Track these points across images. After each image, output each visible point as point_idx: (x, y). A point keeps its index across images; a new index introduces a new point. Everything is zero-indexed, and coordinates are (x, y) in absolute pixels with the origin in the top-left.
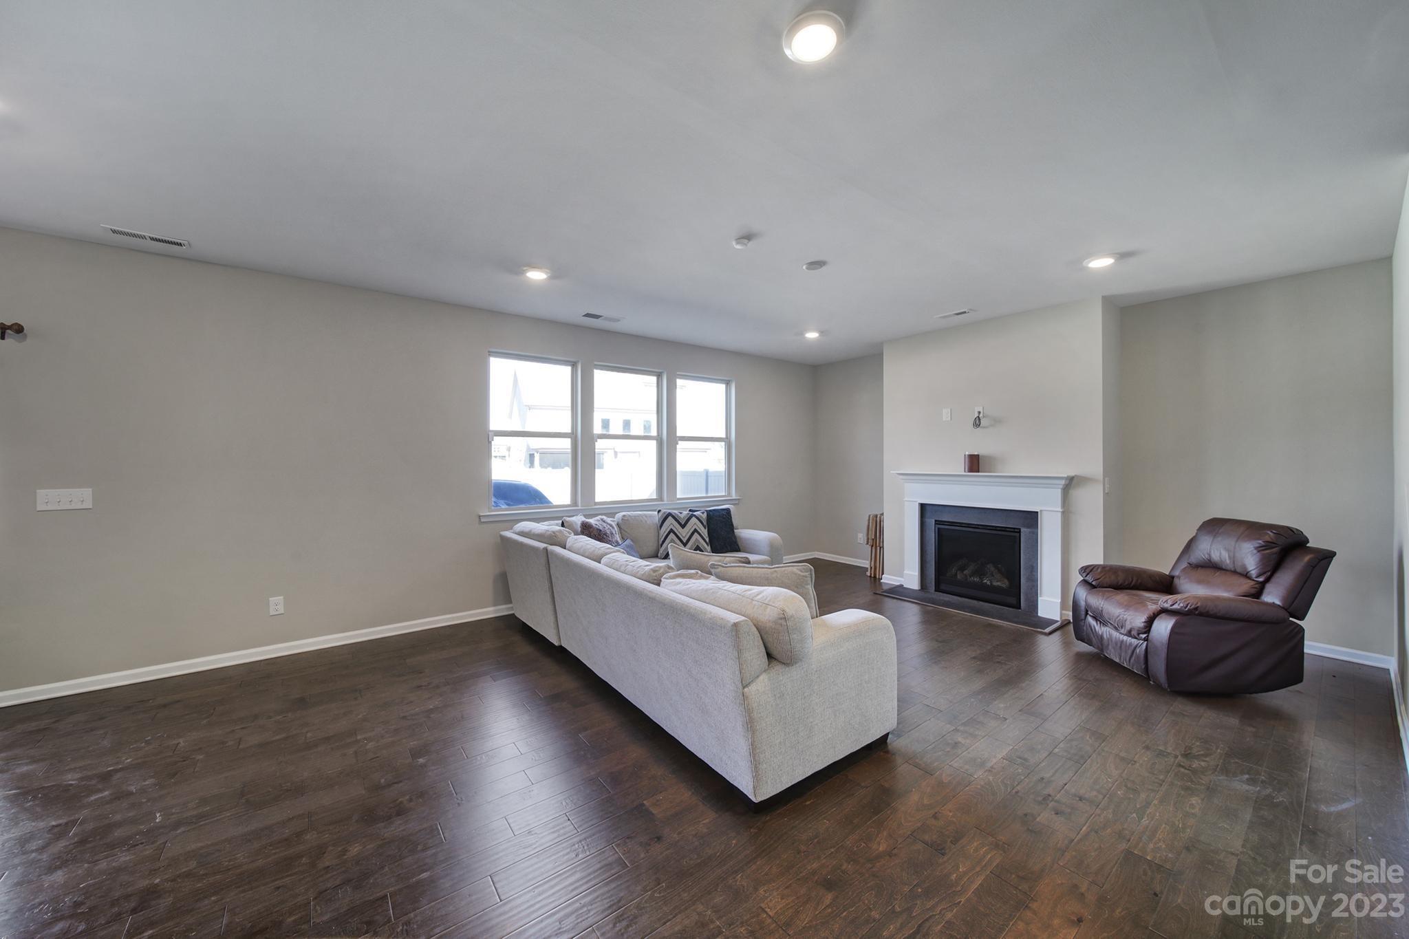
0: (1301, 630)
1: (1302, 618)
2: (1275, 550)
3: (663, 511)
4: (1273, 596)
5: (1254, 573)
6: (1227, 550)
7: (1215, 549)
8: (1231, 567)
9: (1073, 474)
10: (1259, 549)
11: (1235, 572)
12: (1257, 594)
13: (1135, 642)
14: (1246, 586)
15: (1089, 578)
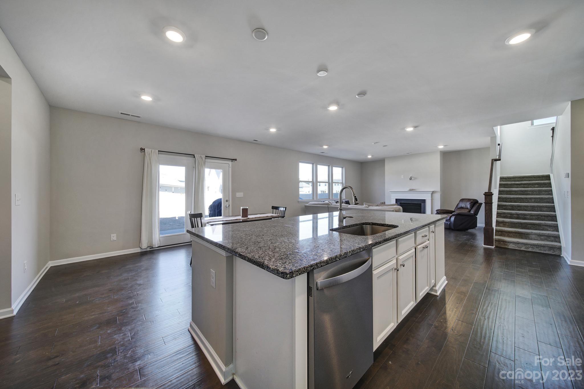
0: (477, 217)
1: (477, 215)
2: (473, 203)
3: (336, 201)
4: (472, 212)
5: (469, 208)
6: (465, 204)
7: (463, 205)
8: (465, 207)
9: (433, 190)
10: (470, 203)
11: (466, 208)
12: (470, 211)
13: (447, 222)
14: (468, 210)
15: (438, 212)
